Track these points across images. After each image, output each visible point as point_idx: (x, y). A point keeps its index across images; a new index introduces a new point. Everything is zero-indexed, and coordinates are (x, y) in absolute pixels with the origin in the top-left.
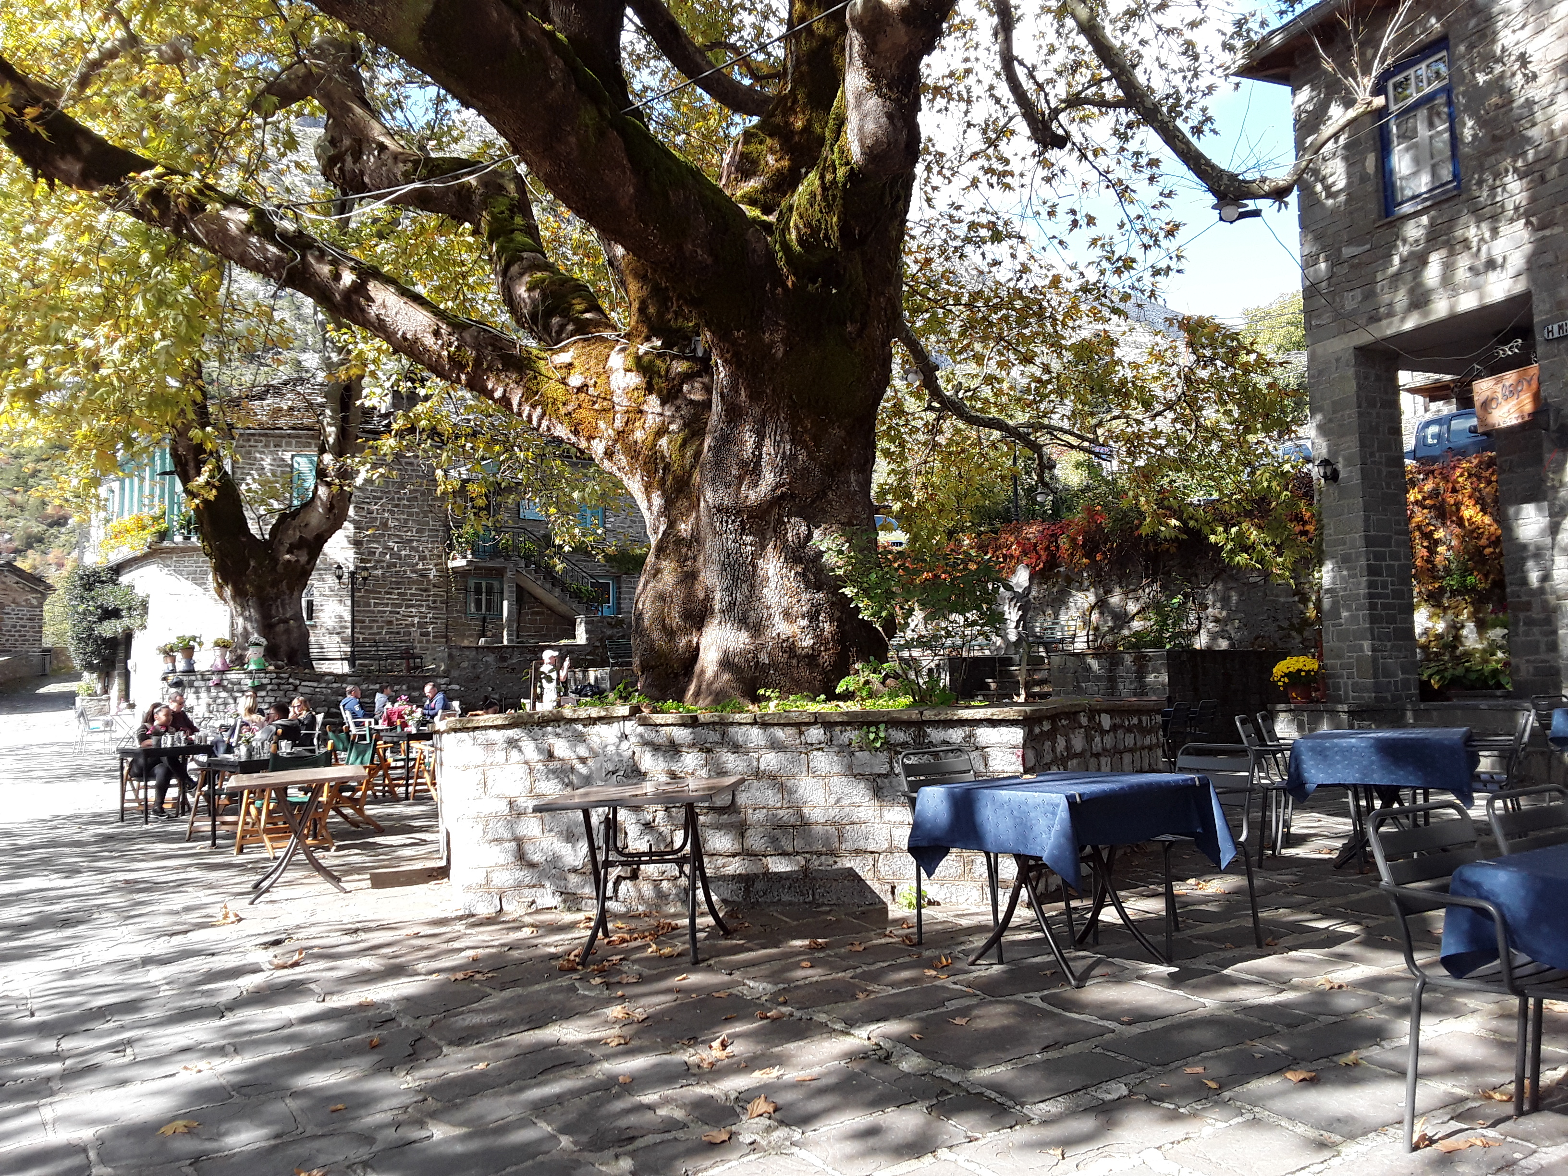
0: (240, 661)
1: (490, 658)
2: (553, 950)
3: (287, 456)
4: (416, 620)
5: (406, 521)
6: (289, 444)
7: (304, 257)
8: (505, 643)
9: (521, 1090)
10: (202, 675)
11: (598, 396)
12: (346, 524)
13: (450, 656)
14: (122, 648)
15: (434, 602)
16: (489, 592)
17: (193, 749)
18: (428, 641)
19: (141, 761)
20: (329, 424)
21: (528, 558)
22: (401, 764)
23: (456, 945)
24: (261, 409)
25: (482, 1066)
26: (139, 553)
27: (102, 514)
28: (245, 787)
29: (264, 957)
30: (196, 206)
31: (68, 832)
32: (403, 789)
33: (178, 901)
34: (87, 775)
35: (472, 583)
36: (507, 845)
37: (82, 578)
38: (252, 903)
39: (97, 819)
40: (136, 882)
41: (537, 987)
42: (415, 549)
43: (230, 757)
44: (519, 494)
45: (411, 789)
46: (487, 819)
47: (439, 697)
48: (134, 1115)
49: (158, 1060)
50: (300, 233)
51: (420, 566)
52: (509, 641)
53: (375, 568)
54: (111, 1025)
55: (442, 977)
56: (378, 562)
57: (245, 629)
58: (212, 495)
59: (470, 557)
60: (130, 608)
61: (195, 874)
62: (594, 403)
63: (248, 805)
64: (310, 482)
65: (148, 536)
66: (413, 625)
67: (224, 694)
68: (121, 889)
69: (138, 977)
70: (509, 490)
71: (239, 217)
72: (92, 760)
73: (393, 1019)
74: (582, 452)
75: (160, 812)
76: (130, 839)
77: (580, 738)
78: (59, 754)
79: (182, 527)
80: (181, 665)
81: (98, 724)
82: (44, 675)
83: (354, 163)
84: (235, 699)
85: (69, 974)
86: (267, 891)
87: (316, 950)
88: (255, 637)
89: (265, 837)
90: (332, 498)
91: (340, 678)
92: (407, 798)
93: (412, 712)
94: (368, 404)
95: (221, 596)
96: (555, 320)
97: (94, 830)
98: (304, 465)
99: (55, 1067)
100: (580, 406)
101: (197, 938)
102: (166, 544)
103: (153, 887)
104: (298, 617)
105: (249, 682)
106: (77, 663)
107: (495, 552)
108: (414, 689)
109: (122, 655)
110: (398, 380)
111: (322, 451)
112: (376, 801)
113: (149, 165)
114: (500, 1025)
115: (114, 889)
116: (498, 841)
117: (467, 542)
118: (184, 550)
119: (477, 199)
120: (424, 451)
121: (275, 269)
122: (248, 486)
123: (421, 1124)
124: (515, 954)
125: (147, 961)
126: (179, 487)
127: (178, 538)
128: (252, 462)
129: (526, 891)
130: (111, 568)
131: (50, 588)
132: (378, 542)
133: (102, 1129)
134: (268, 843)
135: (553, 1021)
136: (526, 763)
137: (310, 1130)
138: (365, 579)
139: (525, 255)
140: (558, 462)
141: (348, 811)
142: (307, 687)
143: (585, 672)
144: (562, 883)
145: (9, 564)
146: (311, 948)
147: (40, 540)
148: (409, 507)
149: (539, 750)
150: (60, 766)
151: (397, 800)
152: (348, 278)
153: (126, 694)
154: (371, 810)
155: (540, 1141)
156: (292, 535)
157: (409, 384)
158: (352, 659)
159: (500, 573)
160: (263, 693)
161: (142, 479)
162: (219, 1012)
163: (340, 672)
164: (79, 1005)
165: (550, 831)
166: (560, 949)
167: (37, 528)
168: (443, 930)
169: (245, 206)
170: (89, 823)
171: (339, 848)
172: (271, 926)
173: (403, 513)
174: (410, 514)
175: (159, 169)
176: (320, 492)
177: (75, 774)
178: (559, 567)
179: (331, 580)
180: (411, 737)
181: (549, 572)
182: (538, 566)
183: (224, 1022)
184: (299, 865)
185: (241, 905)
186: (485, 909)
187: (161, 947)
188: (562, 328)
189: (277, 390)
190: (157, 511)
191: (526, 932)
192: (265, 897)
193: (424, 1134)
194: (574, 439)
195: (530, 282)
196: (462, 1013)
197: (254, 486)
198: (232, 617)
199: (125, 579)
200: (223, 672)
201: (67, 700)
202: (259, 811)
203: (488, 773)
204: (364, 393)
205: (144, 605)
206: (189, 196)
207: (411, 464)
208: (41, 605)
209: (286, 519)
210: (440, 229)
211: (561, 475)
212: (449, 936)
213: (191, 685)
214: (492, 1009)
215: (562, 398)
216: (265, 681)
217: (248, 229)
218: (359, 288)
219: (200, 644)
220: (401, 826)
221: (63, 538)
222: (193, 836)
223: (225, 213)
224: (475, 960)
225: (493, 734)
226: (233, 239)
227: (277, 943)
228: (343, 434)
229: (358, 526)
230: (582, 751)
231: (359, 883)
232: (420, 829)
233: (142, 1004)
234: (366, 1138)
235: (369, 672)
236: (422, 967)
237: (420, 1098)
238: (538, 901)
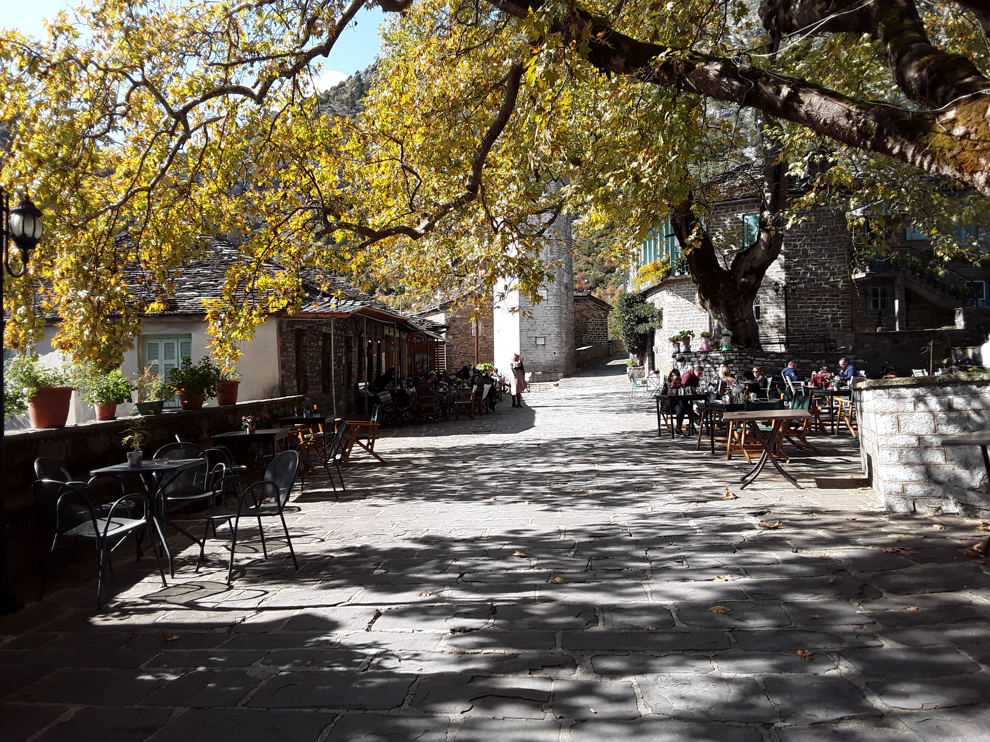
0: (716, 346)
1: (886, 341)
2: (959, 542)
3: (740, 216)
4: (830, 316)
5: (820, 250)
6: (741, 208)
7: (756, 84)
8: (898, 330)
9: (946, 629)
10: (695, 353)
11: (979, 140)
12: (780, 256)
13: (856, 339)
14: (649, 339)
15: (842, 303)
16: (884, 294)
17: (696, 397)
18: (839, 330)
19: (668, 403)
20: (766, 191)
21: (914, 269)
22: (827, 411)
23: (883, 530)
24: (722, 189)
25: (912, 609)
26: (656, 284)
27: (635, 264)
28: (731, 420)
29: (755, 521)
30: (689, 67)
31: (632, 440)
32: (829, 428)
33: (698, 483)
34: (636, 410)
35: (870, 289)
36: (917, 467)
37: (626, 301)
38: (742, 489)
39: (645, 434)
40: (673, 470)
41: (950, 565)
42: (828, 268)
43: (720, 402)
44: (905, 223)
45: (835, 427)
46: (901, 449)
47: (850, 368)
48: (693, 598)
49: (702, 570)
50: (753, 69)
51: (832, 280)
52: (900, 328)
53: (800, 283)
54: (672, 547)
55: (876, 548)
56: (801, 279)
57: (719, 326)
58: (699, 245)
59: (868, 270)
60: (652, 317)
61: (706, 469)
62: (975, 145)
63: (733, 431)
64: (755, 231)
65: (660, 274)
66: (828, 320)
67: (708, 366)
68: (665, 474)
69: (683, 523)
70: (898, 220)
71: (714, 68)
72: (639, 402)
73: (845, 570)
74: (966, 184)
75: (680, 432)
76: (666, 446)
77: (975, 396)
78: (622, 398)
79: (679, 267)
80: (683, 349)
81: (639, 382)
82: (610, 355)
83: (785, 13)
84: (715, 368)
85: (644, 517)
86: (750, 482)
87: (787, 521)
88: (725, 331)
89: (745, 451)
90: (770, 238)
91: (780, 355)
92: (833, 433)
93: (832, 378)
94: (793, 174)
95: (704, 307)
96: (941, 89)
97: (645, 440)
98: (750, 220)
99: (647, 565)
100: (963, 150)
101: (713, 505)
102: (671, 278)
103: (683, 474)
104: (751, 318)
105: (723, 358)
106: (626, 349)
107: (887, 266)
108: (831, 363)
109: (650, 344)
110: (813, 155)
111: (763, 210)
112: (812, 434)
113: (663, 49)
114: (923, 586)
115: (661, 473)
116: (909, 464)
117: (866, 260)
118: (680, 281)
119: (874, 14)
120: (834, 200)
121: (738, 95)
122: (718, 237)
123: (874, 637)
124: (929, 540)
125: (686, 515)
126: (677, 243)
127: (677, 274)
128: (720, 223)
129: (934, 500)
130: (641, 294)
131: (610, 307)
132: (801, 266)
133: (677, 602)
134: (747, 455)
135: (965, 589)
136: (931, 412)
137: (799, 626)
138: (794, 290)
139: (914, 46)
140: (938, 195)
141: (795, 439)
142: (759, 360)
143: (964, 350)
144: (963, 497)
145: (589, 295)
146: (785, 519)
147: (602, 282)
148: (823, 240)
149: (941, 403)
150: (622, 405)
151: (825, 434)
152: (785, 91)
153: (652, 366)
154: (811, 440)
155: (964, 664)
156: (745, 266)
157: (821, 156)
158: (787, 343)
159: (891, 281)
160: (732, 365)
161: (656, 241)
162: (732, 549)
163: (779, 351)
164: (654, 534)
165: (952, 460)
166: (965, 542)
167: (600, 275)
168: (872, 519)
169: (718, 60)
170: (643, 436)
171: (791, 461)
172: (755, 504)
173: (818, 245)
174: (823, 245)
175: (669, 50)
176: (762, 236)
177: (629, 410)
178: (941, 273)
179: (771, 293)
180: (833, 393)
181: (932, 278)
182: (922, 274)
183: (736, 555)
184: (768, 469)
185: (736, 489)
186: (901, 508)
187: (691, 507)
188: (946, 93)
189: (732, 175)
190: (664, 258)
191: (937, 527)
192: (749, 486)
193: (875, 643)
194: (958, 175)
195: (918, 65)
196: (894, 573)
197: (721, 237)
198: (710, 319)
199: (649, 300)
200: (706, 352)
201: (622, 369)
202: (740, 436)
203: (900, 418)
204: (790, 167)
205: (660, 314)
206: (685, 61)
207: (823, 211)
208: (606, 317)
209: (741, 256)
210: (845, 44)
211: (941, 204)
212: (878, 523)
213: (689, 361)
214: (917, 574)
215: (948, 146)
216: (733, 357)
217: (722, 74)
218: (793, 97)
219: (693, 336)
220: (832, 451)
221: (613, 279)
222: (700, 447)
223: (707, 67)
224: (899, 541)
225: (903, 391)
226: (712, 83)
227: (761, 514)
228: (776, 197)
229: (787, 256)
230: (976, 405)
231: (809, 484)
232: (845, 454)
233: (688, 538)
234: (837, 638)
235: (800, 351)
236: (860, 540)
237: (870, 621)
238: (944, 508)
